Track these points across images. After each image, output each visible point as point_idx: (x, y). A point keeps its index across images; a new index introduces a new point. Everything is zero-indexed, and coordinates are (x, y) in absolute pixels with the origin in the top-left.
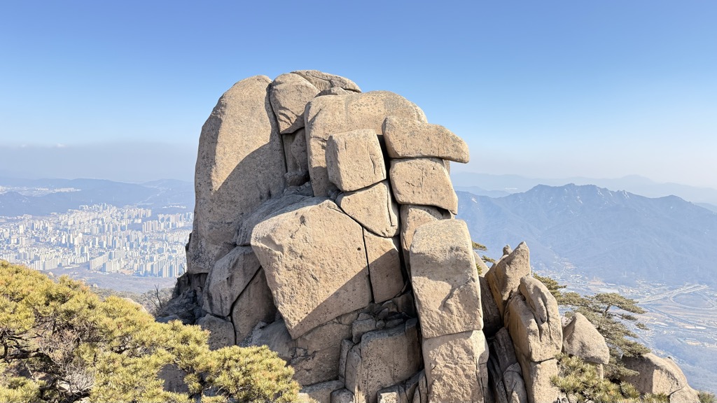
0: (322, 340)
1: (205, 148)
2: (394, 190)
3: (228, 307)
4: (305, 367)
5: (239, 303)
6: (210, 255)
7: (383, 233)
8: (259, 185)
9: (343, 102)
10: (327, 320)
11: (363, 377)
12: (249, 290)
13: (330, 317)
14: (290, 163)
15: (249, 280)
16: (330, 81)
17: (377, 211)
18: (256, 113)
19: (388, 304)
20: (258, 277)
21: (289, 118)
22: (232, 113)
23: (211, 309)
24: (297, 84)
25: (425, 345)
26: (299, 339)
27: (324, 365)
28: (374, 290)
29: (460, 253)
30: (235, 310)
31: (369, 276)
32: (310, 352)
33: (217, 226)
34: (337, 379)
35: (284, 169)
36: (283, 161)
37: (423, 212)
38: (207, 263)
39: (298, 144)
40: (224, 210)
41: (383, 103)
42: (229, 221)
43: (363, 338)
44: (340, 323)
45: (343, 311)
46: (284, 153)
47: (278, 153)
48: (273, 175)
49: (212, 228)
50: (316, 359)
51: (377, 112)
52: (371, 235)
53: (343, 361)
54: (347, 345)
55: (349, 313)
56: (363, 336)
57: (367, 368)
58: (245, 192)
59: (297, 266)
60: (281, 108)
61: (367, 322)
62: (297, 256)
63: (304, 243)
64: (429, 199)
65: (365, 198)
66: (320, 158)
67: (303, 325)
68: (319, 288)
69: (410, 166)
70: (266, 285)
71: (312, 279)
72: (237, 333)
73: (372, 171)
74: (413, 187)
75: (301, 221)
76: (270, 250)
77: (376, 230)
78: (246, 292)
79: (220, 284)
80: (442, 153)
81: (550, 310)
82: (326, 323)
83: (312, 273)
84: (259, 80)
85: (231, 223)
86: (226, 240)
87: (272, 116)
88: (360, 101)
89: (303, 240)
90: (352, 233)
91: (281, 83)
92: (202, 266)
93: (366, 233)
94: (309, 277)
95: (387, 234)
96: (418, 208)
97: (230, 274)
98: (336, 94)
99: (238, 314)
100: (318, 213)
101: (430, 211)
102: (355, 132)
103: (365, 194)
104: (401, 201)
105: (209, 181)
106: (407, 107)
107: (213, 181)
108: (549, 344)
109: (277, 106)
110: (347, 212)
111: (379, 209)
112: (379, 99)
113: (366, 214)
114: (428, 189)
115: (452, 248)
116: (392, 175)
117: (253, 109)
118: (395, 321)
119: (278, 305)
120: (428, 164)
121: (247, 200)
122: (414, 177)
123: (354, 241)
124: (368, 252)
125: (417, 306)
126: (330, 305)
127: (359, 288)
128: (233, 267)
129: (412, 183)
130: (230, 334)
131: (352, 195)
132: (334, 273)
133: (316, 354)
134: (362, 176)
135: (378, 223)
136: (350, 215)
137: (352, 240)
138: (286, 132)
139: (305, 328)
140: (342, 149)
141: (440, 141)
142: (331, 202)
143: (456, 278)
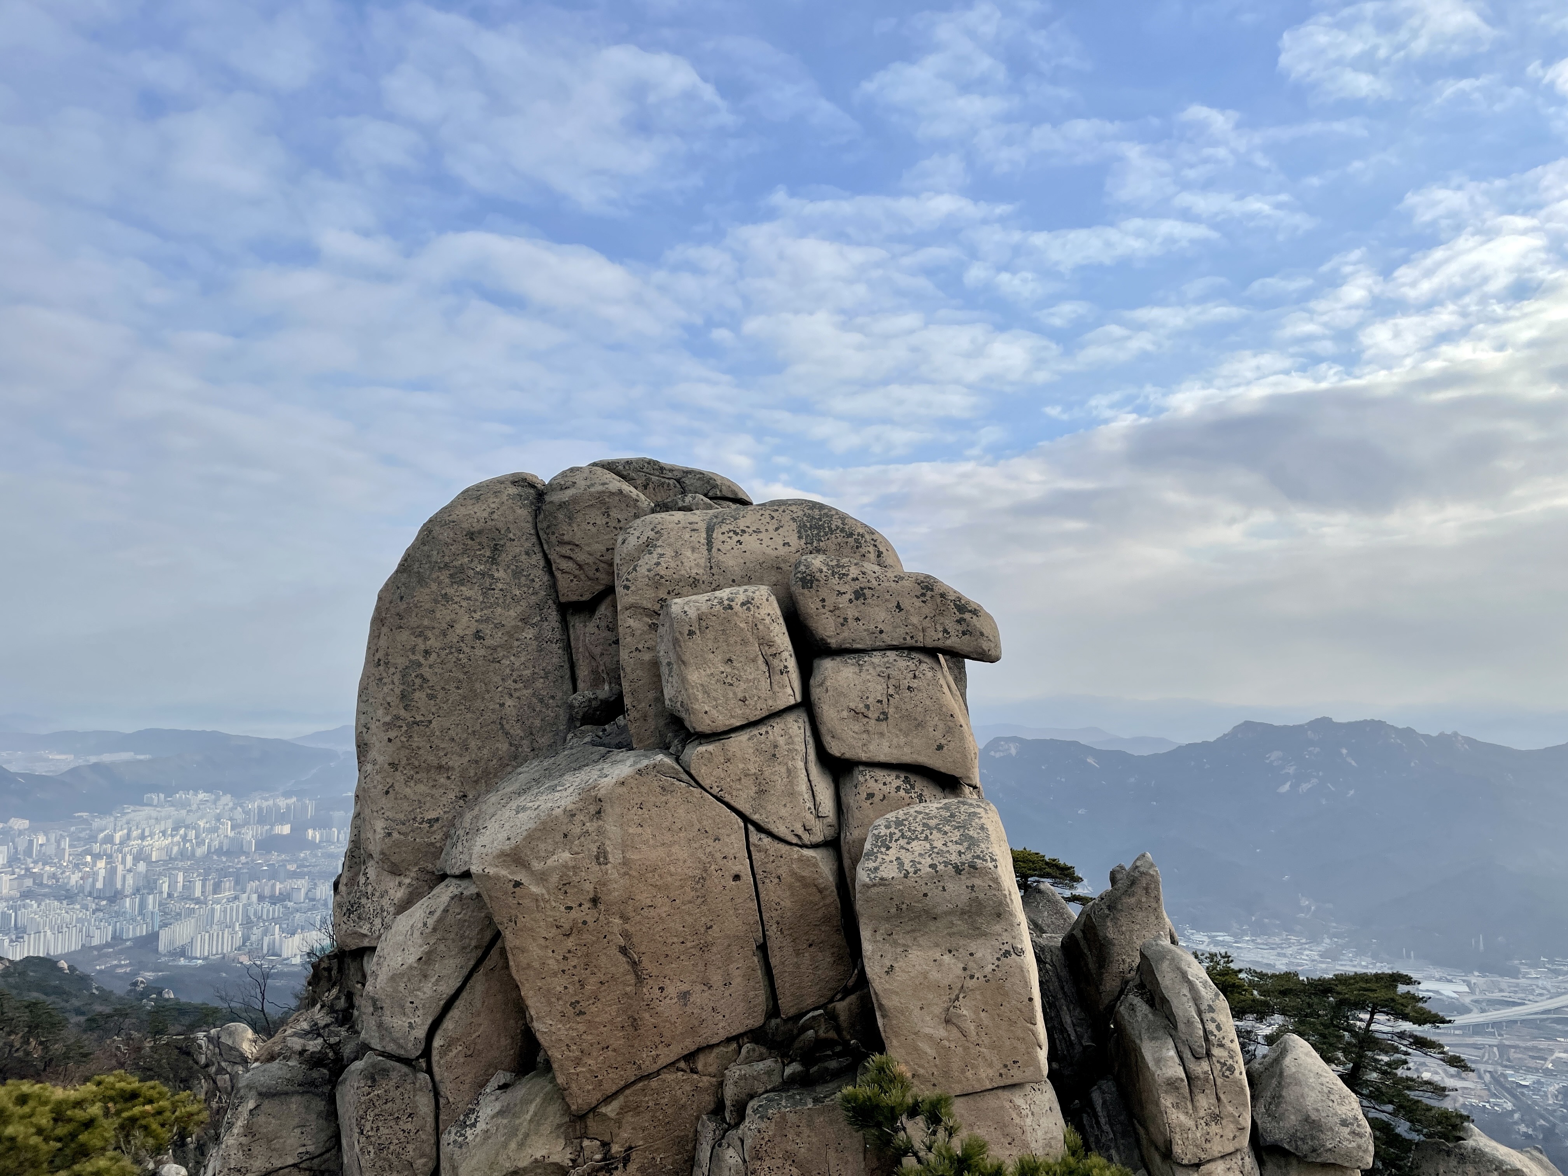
0: (648, 1116)
1: (383, 642)
2: (823, 730)
3: (421, 1033)
5: (448, 1024)
6: (385, 902)
7: (797, 835)
8: (507, 727)
9: (702, 526)
10: (661, 1063)
12: (472, 988)
13: (667, 1055)
14: (583, 672)
15: (472, 963)
16: (678, 481)
17: (780, 784)
18: (505, 558)
19: (813, 1017)
20: (494, 952)
21: (580, 567)
22: (447, 559)
23: (382, 1038)
24: (600, 488)
26: (591, 1115)
28: (778, 983)
29: (977, 882)
30: (437, 1042)
31: (763, 949)
32: (616, 1150)
33: (403, 829)
35: (568, 685)
36: (567, 666)
37: (893, 780)
38: (378, 921)
39: (603, 624)
40: (422, 788)
41: (794, 526)
42: (432, 815)
43: (749, 1111)
44: (694, 1071)
45: (701, 1041)
46: (568, 648)
47: (555, 647)
48: (541, 701)
49: (390, 835)
50: (632, 1167)
51: (780, 547)
52: (766, 840)
54: (708, 1130)
55: (718, 1045)
56: (751, 1104)
58: (473, 744)
59: (585, 923)
60: (562, 543)
61: (760, 1066)
62: (585, 898)
63: (600, 864)
64: (907, 750)
65: (751, 751)
66: (647, 657)
67: (600, 1078)
68: (640, 980)
69: (857, 670)
70: (510, 975)
71: (621, 957)
72: (442, 1101)
73: (765, 684)
74: (867, 720)
75: (593, 809)
76: (517, 884)
77: (781, 830)
78: (464, 994)
79: (402, 975)
80: (933, 638)
81: (1211, 1027)
82: (658, 1073)
83: (622, 942)
84: (514, 483)
85: (437, 820)
86: (422, 864)
87: (542, 563)
88: (742, 524)
89: (597, 858)
90: (720, 837)
91: (563, 488)
92: (365, 930)
93: (754, 836)
94: (614, 951)
95: (806, 838)
96: (879, 774)
97: (426, 948)
98: (688, 509)
99: (445, 1049)
100: (635, 790)
101: (912, 778)
102: (725, 593)
103: (749, 739)
104: (838, 755)
105: (388, 719)
106: (851, 535)
107: (397, 717)
108: (1216, 1118)
109: (553, 539)
110: (706, 783)
111: (785, 775)
112: (786, 518)
113: (754, 789)
114: (904, 725)
115: (958, 870)
116: (816, 693)
117: (495, 548)
118: (833, 1064)
119: (536, 1025)
120: (901, 664)
121: (477, 762)
122: (868, 698)
123: (725, 858)
124: (760, 886)
125: (880, 1022)
126: (668, 1025)
127: (739, 980)
128: (435, 930)
129: (864, 710)
130: (424, 1104)
131: (717, 744)
132: (675, 940)
133: (634, 1156)
134: (740, 695)
135: (783, 812)
136: (715, 793)
137: (718, 855)
138: (574, 598)
139: (605, 1086)
140: (691, 633)
141: (927, 610)
142: (668, 761)
143: (973, 946)
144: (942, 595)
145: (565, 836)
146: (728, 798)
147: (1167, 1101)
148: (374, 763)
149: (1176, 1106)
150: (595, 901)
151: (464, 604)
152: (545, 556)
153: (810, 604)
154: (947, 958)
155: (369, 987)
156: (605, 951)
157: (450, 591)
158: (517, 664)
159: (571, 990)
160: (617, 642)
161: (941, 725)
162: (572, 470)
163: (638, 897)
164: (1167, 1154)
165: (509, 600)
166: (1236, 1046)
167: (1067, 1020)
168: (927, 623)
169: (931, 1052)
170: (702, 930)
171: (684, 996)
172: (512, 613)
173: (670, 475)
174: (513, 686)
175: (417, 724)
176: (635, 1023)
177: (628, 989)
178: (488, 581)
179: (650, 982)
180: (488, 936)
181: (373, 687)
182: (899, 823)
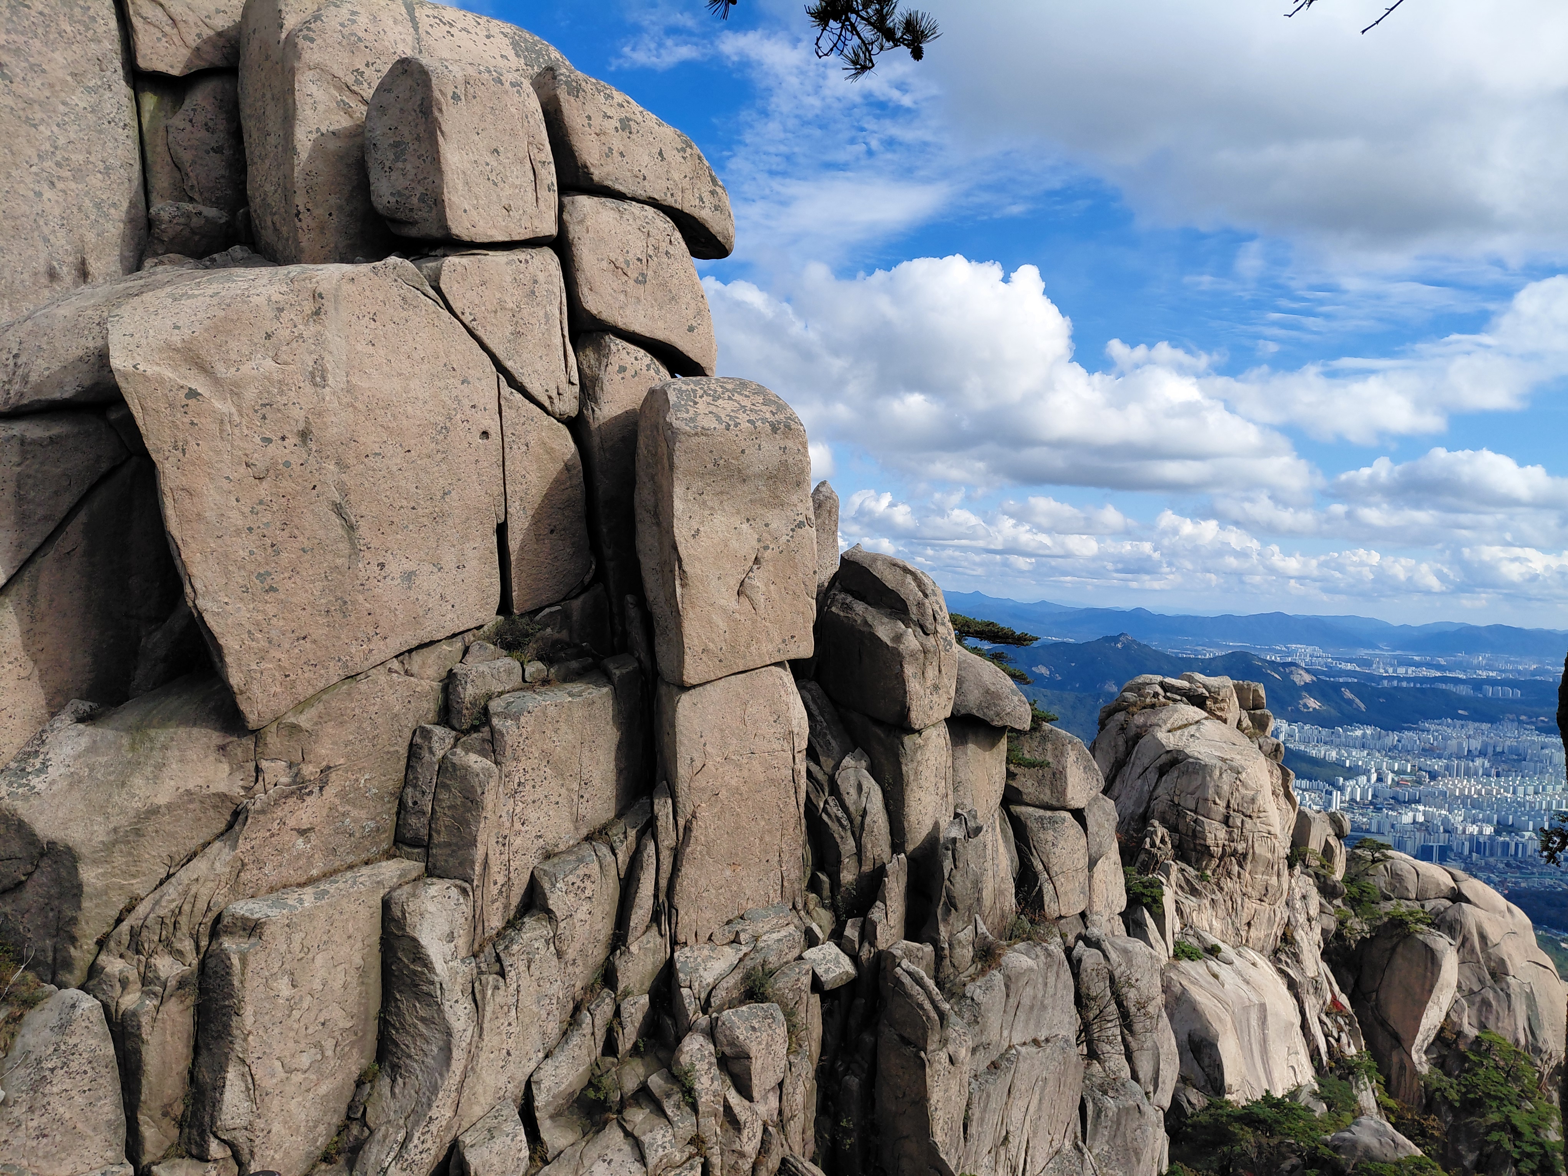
0: (353, 726)
2: (581, 278)
4: (292, 822)
7: (550, 397)
10: (373, 660)
11: (500, 825)
13: (380, 651)
19: (550, 615)
26: (275, 726)
27: (355, 813)
28: (513, 573)
31: (502, 530)
32: (309, 770)
37: (643, 356)
43: (494, 712)
44: (410, 674)
50: (330, 791)
52: (518, 396)
55: (441, 641)
56: (495, 704)
57: (512, 796)
59: (287, 464)
61: (497, 664)
62: (291, 430)
63: (315, 385)
64: (660, 324)
65: (509, 279)
67: (293, 677)
68: (355, 552)
69: (617, 216)
71: (334, 517)
73: (528, 198)
74: (626, 278)
76: (193, 394)
77: (533, 388)
82: (367, 672)
83: (336, 497)
89: (313, 376)
90: (470, 379)
93: (506, 390)
94: (324, 509)
95: (557, 407)
96: (631, 346)
100: (368, 293)
103: (507, 263)
104: (595, 312)
110: (457, 306)
111: (543, 321)
113: (507, 329)
114: (660, 295)
116: (574, 230)
119: (203, 603)
120: (659, 223)
122: (628, 252)
123: (474, 406)
124: (507, 450)
126: (386, 612)
127: (475, 563)
129: (623, 265)
131: (472, 258)
132: (405, 503)
133: (333, 776)
134: (505, 202)
135: (539, 366)
136: (466, 322)
137: (467, 403)
138: (160, 67)
139: (300, 689)
140: (455, 97)
141: (687, 167)
142: (410, 265)
143: (769, 516)
145: (268, 336)
146: (480, 332)
147: (909, 674)
150: (304, 435)
153: (575, 116)
154: (745, 526)
156: (312, 507)
159: (259, 556)
161: (693, 305)
163: (362, 439)
169: (723, 625)
170: (439, 495)
171: (409, 576)
176: (344, 607)
177: (339, 561)
179: (367, 554)
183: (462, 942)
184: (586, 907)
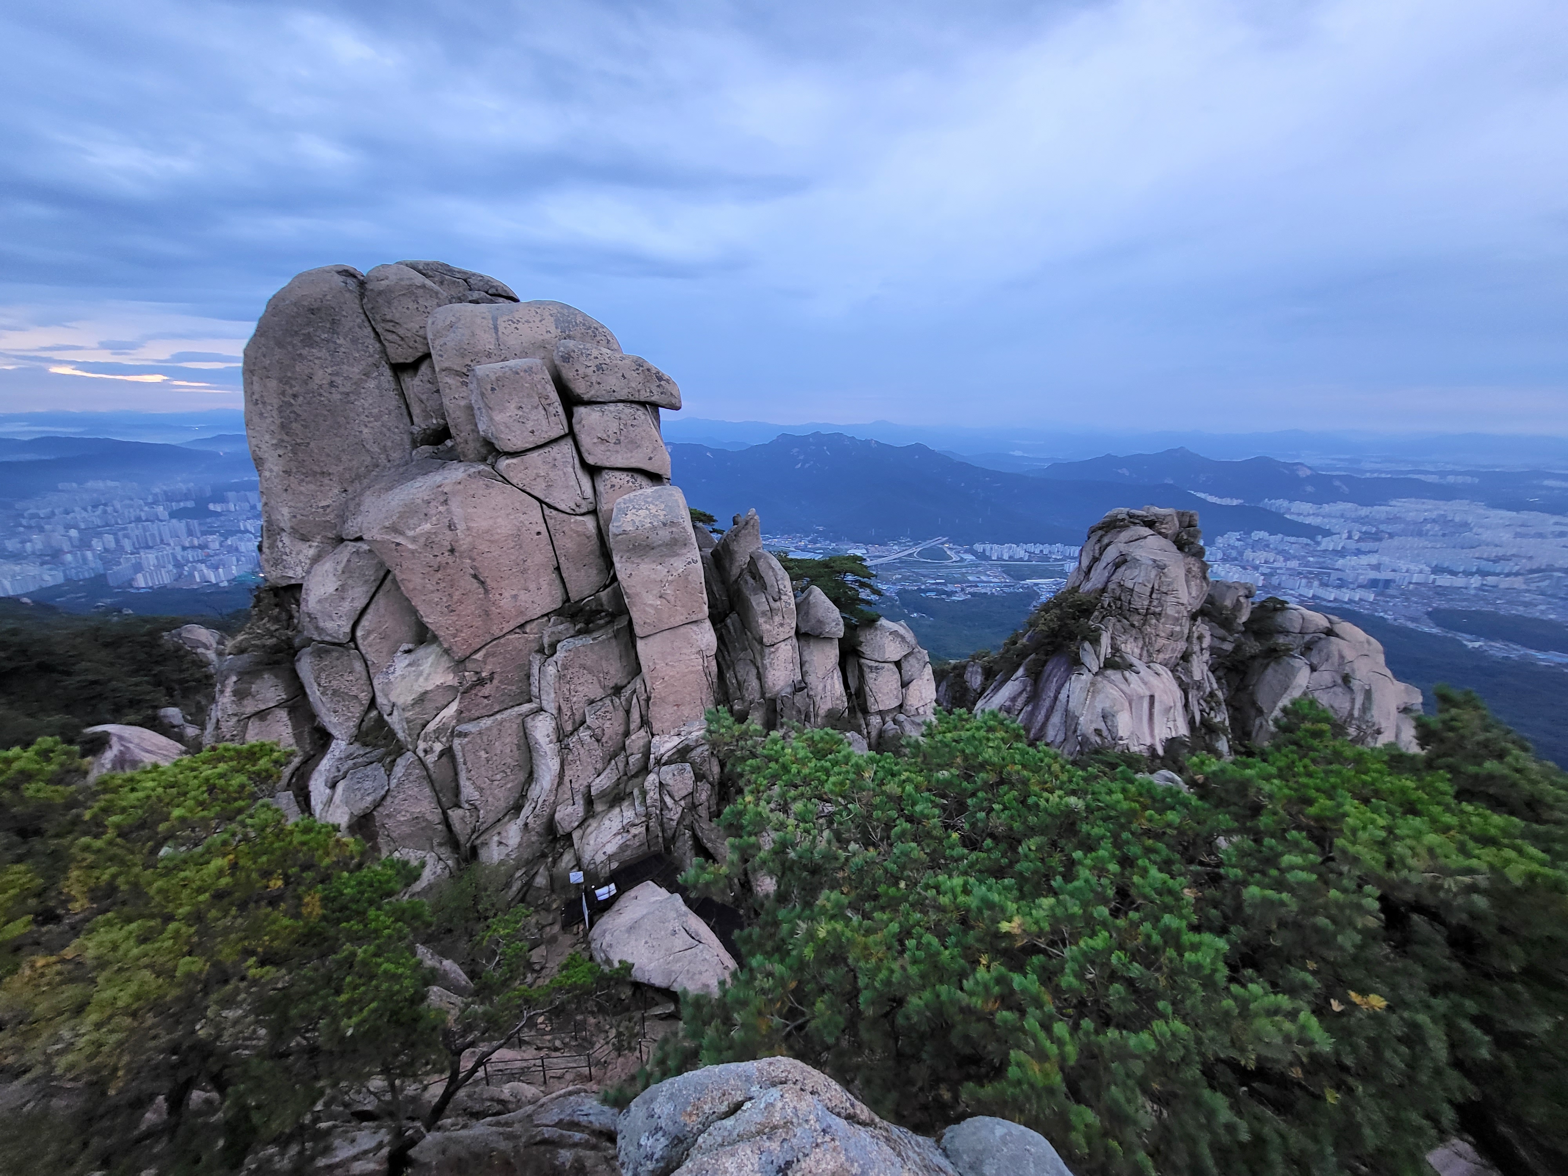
0: (501, 657)
1: (256, 387)
2: (583, 450)
3: (348, 629)
4: (480, 694)
5: (365, 623)
7: (572, 509)
8: (368, 446)
9: (489, 315)
10: (505, 631)
12: (377, 602)
13: (508, 627)
14: (416, 410)
15: (373, 590)
16: (465, 280)
17: (559, 481)
18: (342, 329)
19: (588, 601)
20: (388, 581)
21: (402, 339)
22: (295, 328)
23: (320, 635)
24: (408, 283)
25: (640, 645)
26: (467, 660)
27: (510, 687)
28: (568, 585)
29: (674, 529)
30: (359, 633)
31: (558, 569)
32: (484, 675)
33: (305, 513)
34: (530, 701)
35: (407, 419)
36: (404, 407)
37: (625, 477)
38: (299, 569)
39: (425, 379)
40: (312, 487)
41: (552, 319)
42: (324, 503)
43: (558, 648)
44: (524, 633)
45: (527, 618)
46: (402, 395)
47: (392, 394)
48: (389, 430)
49: (295, 517)
50: (495, 682)
51: (545, 334)
52: (554, 512)
53: (534, 680)
54: (536, 660)
55: (537, 619)
56: (558, 645)
57: (568, 683)
58: (344, 458)
59: (447, 563)
60: (384, 321)
61: (561, 627)
62: (444, 550)
63: (451, 530)
64: (632, 460)
65: (540, 462)
66: (463, 403)
67: (469, 642)
68: (486, 591)
69: (601, 414)
70: (402, 593)
71: (473, 580)
72: (369, 663)
73: (544, 422)
74: (609, 444)
75: (442, 499)
76: (398, 544)
77: (562, 507)
78: (372, 606)
79: (326, 599)
80: (643, 396)
81: (781, 587)
82: (504, 636)
83: (472, 572)
84: (339, 273)
85: (328, 506)
86: (323, 533)
87: (372, 335)
88: (517, 316)
89: (450, 526)
90: (526, 512)
91: (379, 280)
92: (291, 574)
93: (547, 511)
94: (468, 577)
95: (578, 511)
96: (617, 474)
97: (340, 583)
98: (476, 302)
99: (365, 637)
100: (468, 486)
101: (635, 475)
102: (512, 363)
103: (538, 456)
104: (593, 464)
105: (274, 442)
106: (590, 328)
107: (283, 441)
108: (782, 625)
109: (378, 317)
110: (514, 482)
112: (546, 314)
113: (544, 484)
114: (629, 446)
115: (665, 525)
116: (577, 428)
117: (333, 322)
118: (602, 622)
119: (425, 620)
120: (627, 410)
121: (350, 469)
122: (608, 431)
123: (530, 523)
124: (553, 537)
125: (626, 601)
126: (506, 612)
127: (546, 586)
128: (343, 572)
129: (606, 438)
130: (358, 666)
131: (519, 458)
132: (505, 569)
133: (495, 676)
134: (530, 429)
135: (563, 496)
136: (520, 488)
138: (401, 361)
139: (473, 645)
140: (493, 389)
141: (640, 378)
142: (488, 469)
143: (672, 560)
144: (648, 370)
145: (426, 514)
146: (528, 490)
147: (761, 620)
148: (271, 471)
149: (765, 622)
150: (452, 551)
151: (316, 361)
152: (374, 329)
153: (568, 373)
154: (659, 567)
155: (303, 607)
156: (462, 578)
157: (305, 352)
158: (366, 405)
159: (445, 599)
160: (438, 391)
161: (651, 447)
162: (383, 266)
163: (479, 547)
164: (761, 641)
165: (351, 361)
166: (791, 594)
167: (715, 589)
168: (639, 387)
169: (653, 612)
170: (521, 562)
171: (515, 597)
172: (356, 370)
173: (458, 275)
174: (366, 419)
175: (299, 444)
176: (487, 613)
177: (480, 596)
178: (332, 346)
179: (493, 591)
180: (382, 573)
181: (256, 419)
182: (631, 501)
183: (554, 737)
184: (609, 722)
